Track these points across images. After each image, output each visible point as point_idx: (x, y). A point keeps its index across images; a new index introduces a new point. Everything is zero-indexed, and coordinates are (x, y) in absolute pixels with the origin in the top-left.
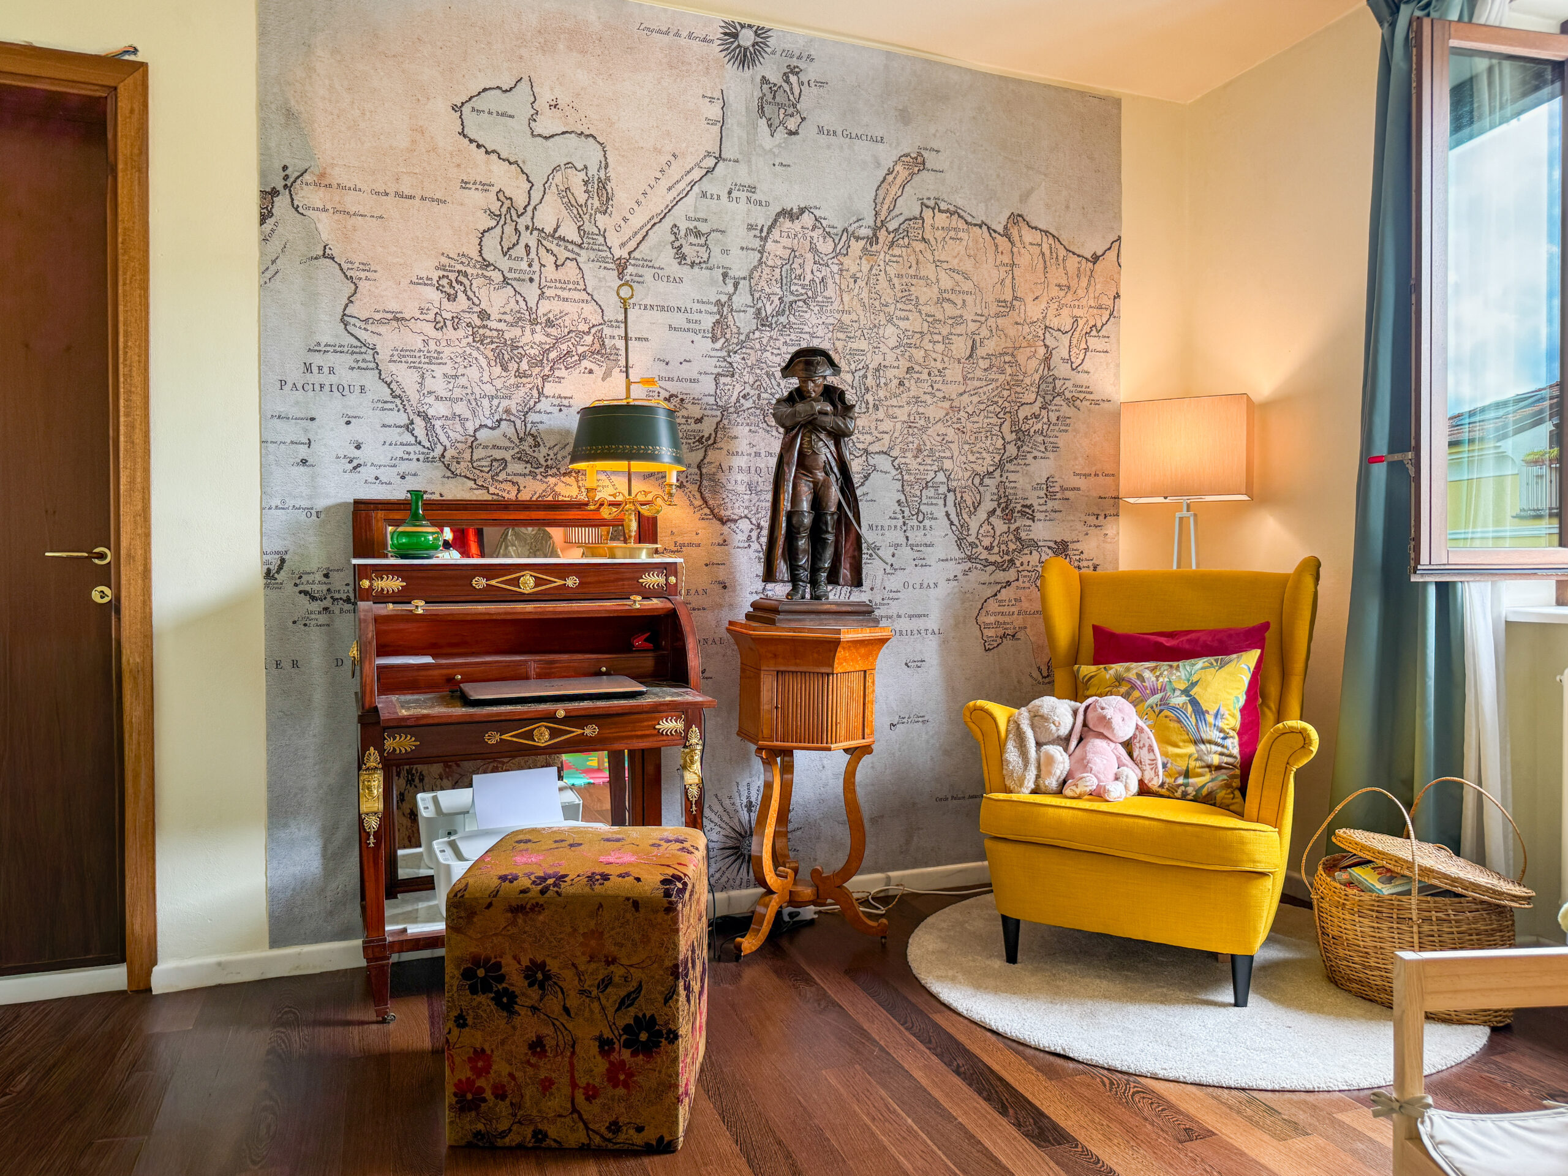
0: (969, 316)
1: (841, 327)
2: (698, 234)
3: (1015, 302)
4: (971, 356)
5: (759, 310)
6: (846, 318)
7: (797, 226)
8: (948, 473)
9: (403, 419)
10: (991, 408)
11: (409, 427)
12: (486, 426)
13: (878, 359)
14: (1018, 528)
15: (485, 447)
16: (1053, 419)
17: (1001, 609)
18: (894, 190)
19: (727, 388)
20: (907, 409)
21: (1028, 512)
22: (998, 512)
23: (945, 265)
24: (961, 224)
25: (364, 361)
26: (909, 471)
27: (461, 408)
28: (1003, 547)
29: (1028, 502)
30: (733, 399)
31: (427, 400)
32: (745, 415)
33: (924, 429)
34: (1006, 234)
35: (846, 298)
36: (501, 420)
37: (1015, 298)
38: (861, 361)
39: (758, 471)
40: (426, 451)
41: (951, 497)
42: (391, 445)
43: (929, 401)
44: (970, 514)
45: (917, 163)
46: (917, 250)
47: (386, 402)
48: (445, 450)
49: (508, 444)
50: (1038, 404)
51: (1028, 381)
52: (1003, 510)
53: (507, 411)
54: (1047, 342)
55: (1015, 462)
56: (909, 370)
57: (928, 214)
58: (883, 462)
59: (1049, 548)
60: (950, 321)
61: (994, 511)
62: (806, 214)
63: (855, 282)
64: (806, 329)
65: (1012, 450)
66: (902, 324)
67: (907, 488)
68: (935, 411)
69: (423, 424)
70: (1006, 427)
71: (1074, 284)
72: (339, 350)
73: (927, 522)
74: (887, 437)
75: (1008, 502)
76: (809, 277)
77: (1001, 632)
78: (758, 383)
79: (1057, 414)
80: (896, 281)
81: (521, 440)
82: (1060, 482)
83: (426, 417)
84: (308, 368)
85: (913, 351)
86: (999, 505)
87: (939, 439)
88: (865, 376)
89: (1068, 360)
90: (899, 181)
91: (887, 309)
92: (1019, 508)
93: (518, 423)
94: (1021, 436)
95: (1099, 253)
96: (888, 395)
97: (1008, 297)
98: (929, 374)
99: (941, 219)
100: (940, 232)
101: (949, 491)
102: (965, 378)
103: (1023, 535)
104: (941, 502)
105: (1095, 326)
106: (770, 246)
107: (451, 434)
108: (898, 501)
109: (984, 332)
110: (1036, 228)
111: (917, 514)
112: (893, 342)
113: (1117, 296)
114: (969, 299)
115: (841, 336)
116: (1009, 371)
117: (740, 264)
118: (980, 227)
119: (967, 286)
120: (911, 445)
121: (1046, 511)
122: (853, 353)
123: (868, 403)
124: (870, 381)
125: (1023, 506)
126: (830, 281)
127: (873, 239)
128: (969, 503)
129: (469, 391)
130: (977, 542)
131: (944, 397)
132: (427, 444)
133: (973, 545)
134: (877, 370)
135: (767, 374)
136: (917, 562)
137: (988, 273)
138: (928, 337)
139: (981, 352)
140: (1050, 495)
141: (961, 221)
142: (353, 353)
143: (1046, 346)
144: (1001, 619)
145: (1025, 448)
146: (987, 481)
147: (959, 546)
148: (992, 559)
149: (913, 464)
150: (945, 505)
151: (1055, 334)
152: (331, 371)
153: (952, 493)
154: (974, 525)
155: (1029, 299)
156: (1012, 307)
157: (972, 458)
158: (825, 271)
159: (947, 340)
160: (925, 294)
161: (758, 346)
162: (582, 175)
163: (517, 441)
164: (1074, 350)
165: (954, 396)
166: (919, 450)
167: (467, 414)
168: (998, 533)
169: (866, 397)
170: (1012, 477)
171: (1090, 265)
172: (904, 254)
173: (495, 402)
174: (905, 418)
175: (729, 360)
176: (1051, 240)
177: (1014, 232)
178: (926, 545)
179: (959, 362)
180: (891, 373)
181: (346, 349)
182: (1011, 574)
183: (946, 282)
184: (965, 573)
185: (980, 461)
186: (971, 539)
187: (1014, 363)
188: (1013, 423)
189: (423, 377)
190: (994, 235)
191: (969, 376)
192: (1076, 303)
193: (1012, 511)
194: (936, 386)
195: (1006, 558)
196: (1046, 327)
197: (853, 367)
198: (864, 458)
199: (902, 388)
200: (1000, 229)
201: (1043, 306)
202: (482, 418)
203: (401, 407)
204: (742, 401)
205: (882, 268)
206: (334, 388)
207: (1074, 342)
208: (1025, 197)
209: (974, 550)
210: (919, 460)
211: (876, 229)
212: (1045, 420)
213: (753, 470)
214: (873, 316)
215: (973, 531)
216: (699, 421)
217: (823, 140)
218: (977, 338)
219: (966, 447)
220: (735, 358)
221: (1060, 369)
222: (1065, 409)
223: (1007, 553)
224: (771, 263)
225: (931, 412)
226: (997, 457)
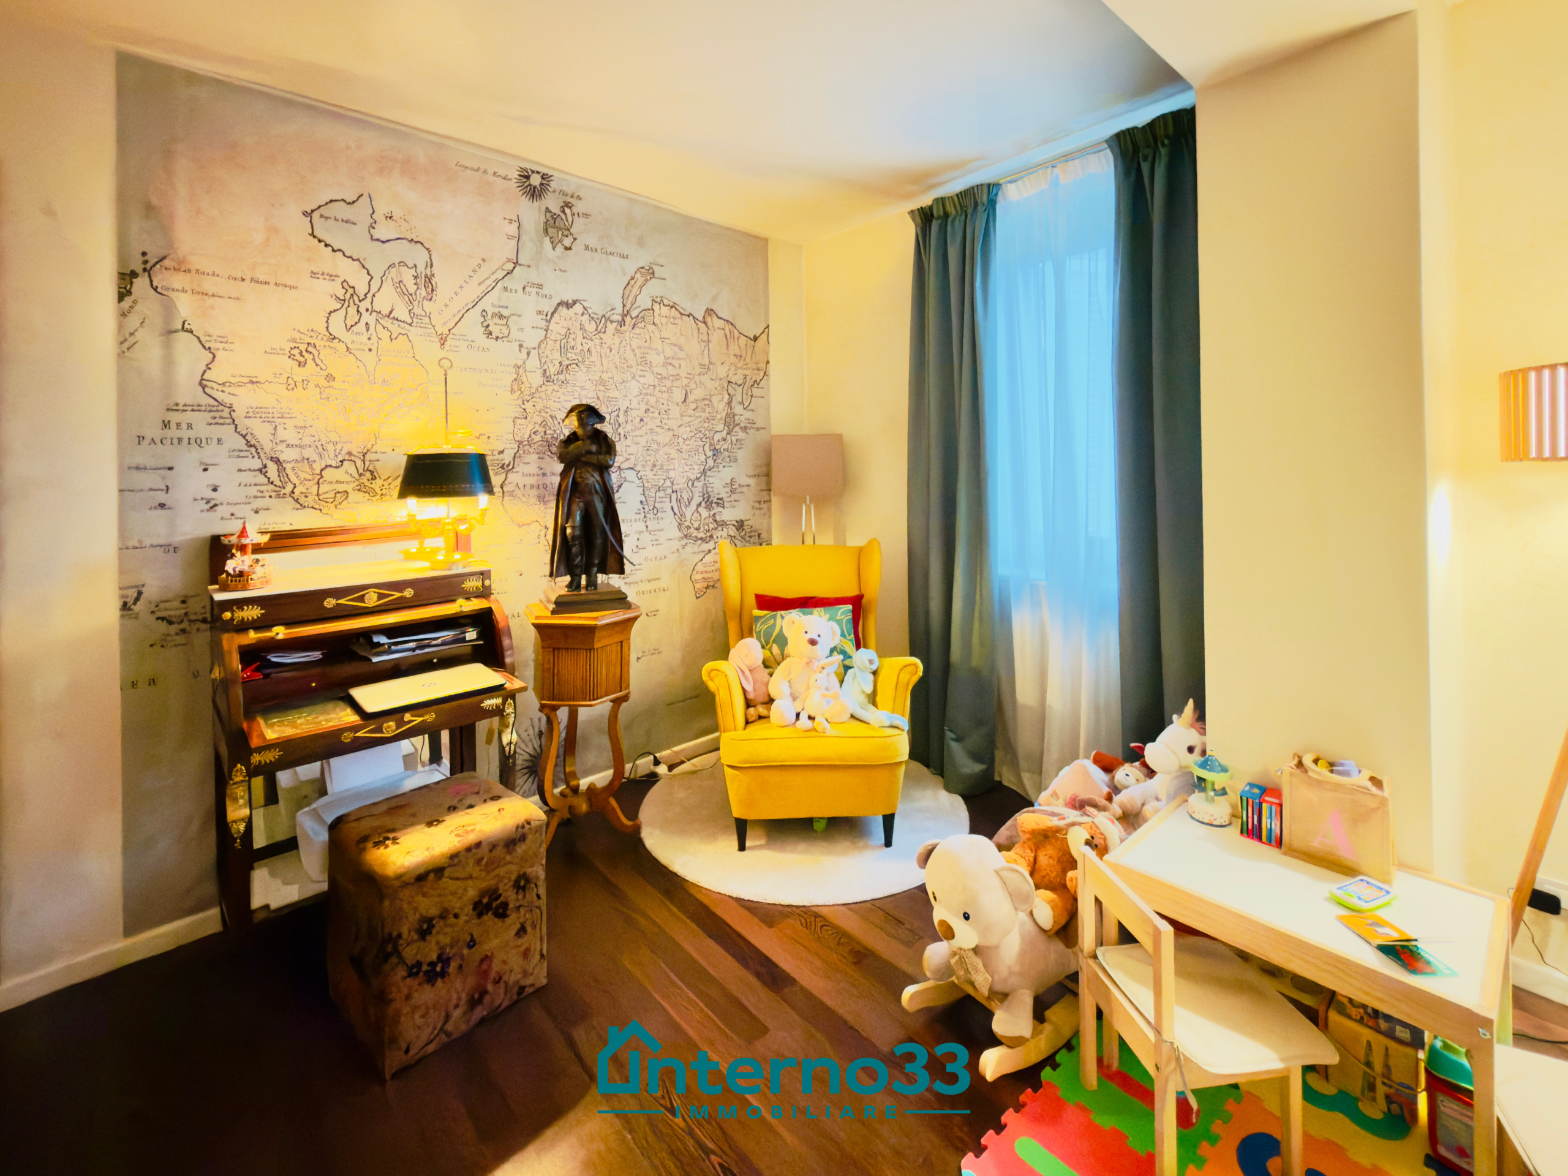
0: (683, 374)
1: (602, 382)
2: (501, 317)
3: (710, 366)
4: (685, 401)
5: (545, 371)
6: (605, 376)
7: (572, 311)
8: (672, 480)
9: (257, 464)
10: (698, 435)
11: (263, 470)
12: (331, 466)
13: (626, 404)
14: (714, 515)
15: (331, 483)
16: (734, 442)
17: (706, 569)
18: (635, 290)
19: (522, 427)
20: (646, 438)
21: (720, 502)
22: (703, 504)
23: (667, 341)
24: (677, 315)
25: (221, 417)
26: (647, 481)
27: (309, 453)
28: (706, 527)
29: (720, 496)
30: (527, 436)
31: (279, 448)
32: (535, 446)
33: (657, 451)
34: (704, 322)
35: (605, 361)
36: (344, 460)
37: (710, 363)
38: (615, 405)
39: (545, 487)
40: (278, 489)
41: (674, 496)
42: (246, 485)
43: (660, 432)
44: (686, 506)
45: (649, 273)
46: (650, 330)
47: (241, 451)
48: (295, 487)
49: (349, 478)
50: (725, 432)
51: (719, 417)
52: (706, 503)
53: (350, 454)
54: (729, 392)
55: (713, 470)
56: (647, 411)
57: (656, 307)
58: (630, 475)
59: (734, 525)
60: (671, 378)
61: (700, 503)
62: (577, 305)
63: (611, 351)
64: (578, 384)
65: (710, 462)
66: (642, 380)
67: (647, 492)
68: (664, 437)
69: (276, 467)
70: (707, 447)
71: (744, 355)
72: (196, 408)
73: (659, 514)
74: (632, 457)
75: (709, 497)
76: (579, 348)
77: (708, 584)
78: (544, 423)
79: (737, 437)
80: (637, 351)
81: (361, 475)
82: (738, 482)
83: (277, 461)
84: (166, 425)
85: (649, 397)
86: (704, 499)
87: (666, 457)
88: (618, 416)
89: (742, 403)
90: (639, 283)
91: (631, 370)
92: (715, 500)
93: (359, 463)
94: (716, 452)
95: (757, 335)
96: (633, 428)
97: (706, 361)
98: (659, 414)
99: (665, 310)
100: (664, 318)
101: (673, 492)
102: (682, 416)
103: (718, 518)
104: (669, 499)
105: (756, 381)
106: (552, 325)
107: (300, 473)
108: (641, 502)
109: (693, 385)
110: (721, 318)
111: (653, 509)
112: (636, 392)
113: (768, 362)
114: (683, 363)
115: (600, 387)
116: (708, 410)
117: (532, 338)
118: (689, 316)
119: (681, 355)
120: (648, 463)
121: (731, 501)
122: (610, 399)
123: (620, 434)
124: (621, 419)
125: (718, 499)
126: (593, 350)
127: (622, 323)
128: (685, 499)
129: (316, 439)
130: (691, 525)
131: (669, 429)
132: (280, 484)
133: (688, 527)
134: (625, 411)
135: (551, 417)
136: (653, 543)
137: (694, 347)
138: (658, 389)
139: (691, 398)
140: (733, 492)
141: (677, 312)
142: (210, 411)
143: (729, 395)
144: (706, 576)
145: (718, 461)
146: (696, 484)
147: (680, 528)
148: (699, 536)
149: (650, 475)
150: (671, 502)
151: (734, 386)
152: (190, 426)
153: (675, 494)
154: (689, 512)
155: (718, 364)
156: (709, 369)
157: (687, 469)
158: (591, 344)
159: (670, 390)
160: (656, 359)
161: (544, 397)
162: (413, 272)
163: (357, 476)
164: (744, 396)
165: (675, 428)
166: (654, 466)
167: (314, 456)
168: (703, 518)
169: (619, 430)
170: (709, 479)
171: (752, 342)
172: (642, 333)
173: (339, 447)
174: (645, 444)
175: (523, 407)
176: (730, 326)
177: (709, 319)
178: (659, 530)
179: (678, 404)
180: (634, 413)
181: (203, 408)
182: (711, 545)
183: (669, 352)
184: (685, 547)
185: (691, 471)
186: (687, 524)
187: (710, 405)
188: (711, 445)
189: (275, 428)
190: (697, 321)
191: (684, 414)
192: (745, 367)
193: (711, 503)
194: (664, 421)
195: (708, 534)
196: (729, 382)
197: (610, 410)
198: (618, 472)
199: (642, 423)
200: (701, 319)
201: (727, 368)
202: (327, 459)
203: (255, 454)
204: (533, 436)
205: (628, 342)
206: (192, 441)
207: (745, 392)
208: (716, 298)
209: (689, 531)
210: (654, 472)
211: (624, 316)
212: (730, 441)
213: (541, 487)
214: (623, 375)
215: (688, 518)
216: (501, 452)
217: (589, 253)
218: (688, 389)
219: (683, 461)
220: (528, 406)
221: (738, 409)
222: (741, 435)
223: (709, 531)
224: (553, 338)
225: (661, 439)
226: (702, 467)
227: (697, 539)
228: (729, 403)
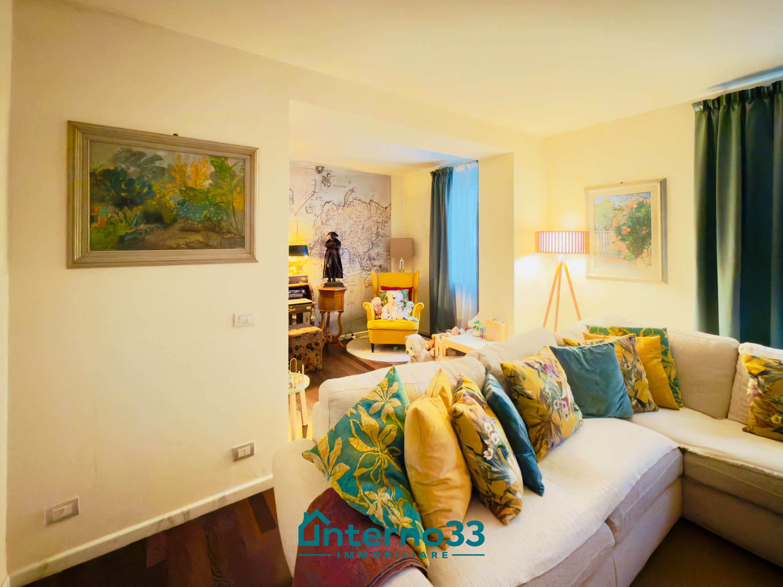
0: (362, 220)
1: (338, 224)
4: (363, 228)
5: (322, 222)
6: (339, 222)
7: (330, 204)
8: (359, 252)
10: (367, 239)
13: (345, 230)
16: (379, 240)
17: (369, 279)
18: (348, 196)
19: (316, 237)
20: (350, 240)
21: (374, 259)
22: (368, 260)
23: (358, 211)
24: (361, 202)
26: (351, 252)
29: (374, 257)
30: (317, 240)
32: (319, 243)
33: (354, 244)
34: (369, 204)
35: (339, 218)
37: (371, 216)
41: (359, 257)
43: (355, 238)
44: (363, 260)
45: (352, 191)
46: (352, 208)
50: (376, 237)
51: (374, 233)
54: (377, 225)
55: (372, 249)
56: (351, 232)
57: (354, 201)
58: (346, 251)
59: (378, 266)
60: (359, 222)
62: (331, 202)
63: (340, 214)
64: (331, 225)
65: (371, 247)
66: (350, 223)
67: (351, 256)
70: (370, 242)
71: (382, 213)
73: (354, 263)
74: (347, 246)
75: (370, 258)
76: (332, 214)
77: (368, 284)
80: (349, 214)
82: (380, 253)
85: (352, 228)
86: (368, 258)
87: (357, 245)
88: (342, 234)
89: (381, 228)
90: (349, 194)
91: (347, 220)
94: (373, 244)
95: (387, 207)
97: (370, 216)
98: (355, 232)
99: (357, 202)
100: (357, 204)
103: (373, 264)
104: (357, 258)
105: (386, 221)
106: (324, 208)
108: (349, 259)
109: (365, 224)
110: (375, 203)
111: (353, 261)
112: (348, 227)
113: (390, 215)
114: (362, 217)
115: (338, 226)
116: (370, 231)
117: (319, 213)
118: (364, 203)
119: (362, 214)
120: (351, 247)
121: (377, 259)
122: (340, 229)
126: (335, 215)
127: (344, 206)
128: (363, 258)
131: (358, 237)
133: (363, 267)
134: (345, 232)
135: (323, 235)
136: (352, 270)
137: (366, 212)
138: (354, 225)
139: (365, 227)
140: (378, 255)
144: (369, 281)
145: (373, 246)
146: (366, 253)
147: (361, 267)
151: (379, 223)
154: (364, 263)
155: (374, 217)
156: (371, 218)
157: (363, 249)
158: (335, 213)
159: (358, 225)
160: (353, 216)
164: (382, 227)
165: (360, 237)
166: (353, 248)
168: (368, 264)
170: (370, 252)
171: (385, 209)
172: (350, 209)
174: (350, 242)
176: (378, 205)
177: (371, 204)
178: (354, 267)
179: (361, 230)
180: (347, 232)
182: (371, 272)
183: (358, 214)
184: (362, 272)
185: (365, 249)
186: (363, 265)
187: (371, 229)
188: (371, 241)
190: (367, 204)
191: (363, 232)
192: (383, 217)
193: (371, 259)
194: (356, 235)
196: (377, 222)
199: (349, 236)
201: (377, 218)
204: (319, 240)
205: (346, 211)
207: (382, 225)
208: (373, 196)
211: (344, 204)
212: (377, 240)
214: (344, 221)
216: (310, 244)
217: (334, 187)
219: (362, 247)
220: (317, 231)
221: (380, 230)
222: (381, 238)
223: (370, 268)
224: (324, 212)
225: (355, 240)
226: (368, 249)
227: (366, 270)
228: (378, 228)
